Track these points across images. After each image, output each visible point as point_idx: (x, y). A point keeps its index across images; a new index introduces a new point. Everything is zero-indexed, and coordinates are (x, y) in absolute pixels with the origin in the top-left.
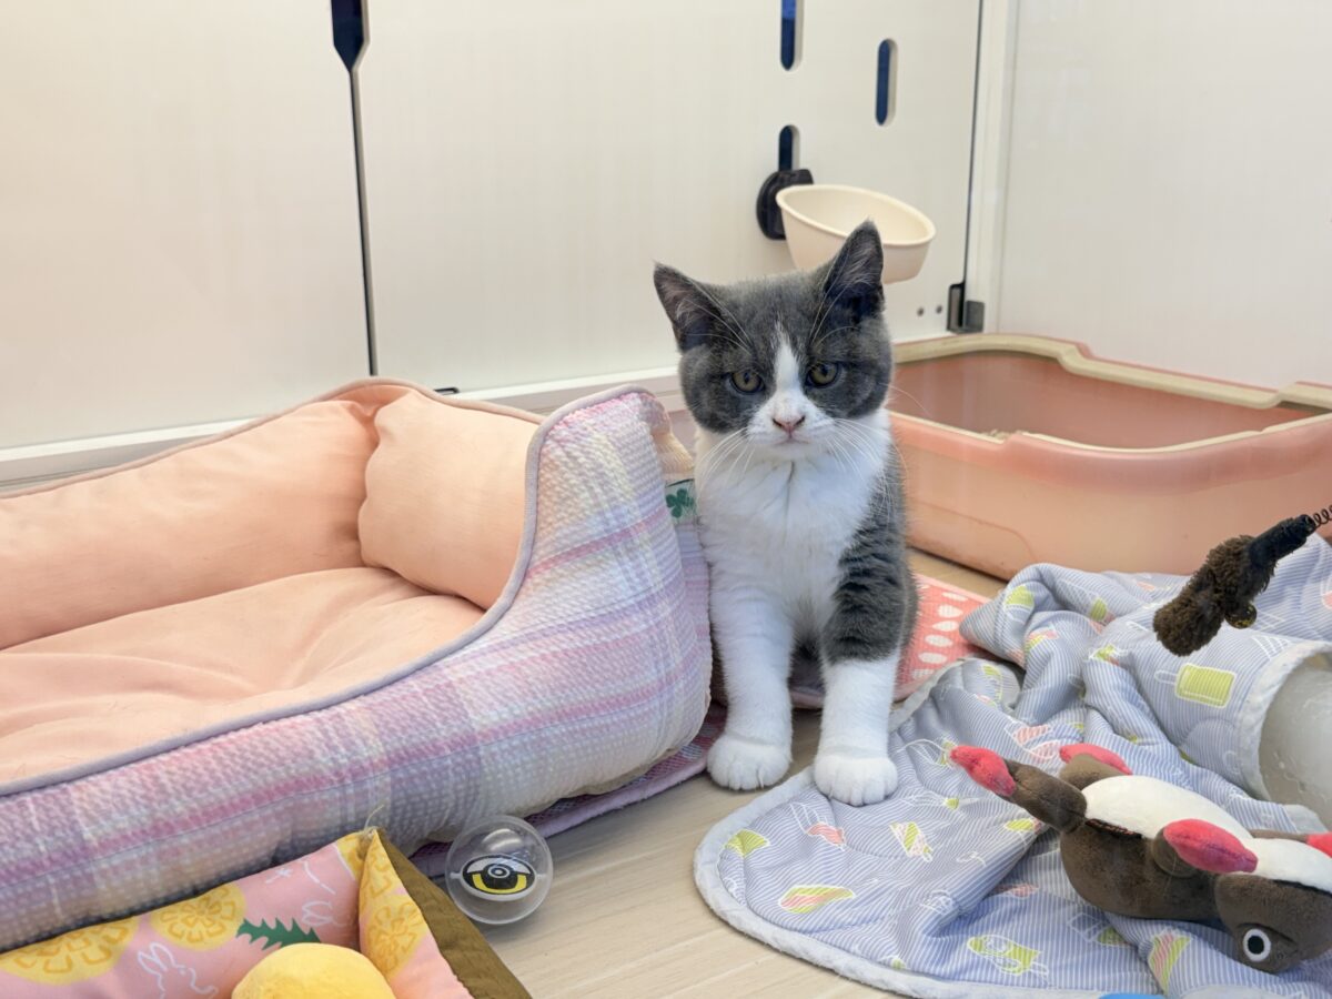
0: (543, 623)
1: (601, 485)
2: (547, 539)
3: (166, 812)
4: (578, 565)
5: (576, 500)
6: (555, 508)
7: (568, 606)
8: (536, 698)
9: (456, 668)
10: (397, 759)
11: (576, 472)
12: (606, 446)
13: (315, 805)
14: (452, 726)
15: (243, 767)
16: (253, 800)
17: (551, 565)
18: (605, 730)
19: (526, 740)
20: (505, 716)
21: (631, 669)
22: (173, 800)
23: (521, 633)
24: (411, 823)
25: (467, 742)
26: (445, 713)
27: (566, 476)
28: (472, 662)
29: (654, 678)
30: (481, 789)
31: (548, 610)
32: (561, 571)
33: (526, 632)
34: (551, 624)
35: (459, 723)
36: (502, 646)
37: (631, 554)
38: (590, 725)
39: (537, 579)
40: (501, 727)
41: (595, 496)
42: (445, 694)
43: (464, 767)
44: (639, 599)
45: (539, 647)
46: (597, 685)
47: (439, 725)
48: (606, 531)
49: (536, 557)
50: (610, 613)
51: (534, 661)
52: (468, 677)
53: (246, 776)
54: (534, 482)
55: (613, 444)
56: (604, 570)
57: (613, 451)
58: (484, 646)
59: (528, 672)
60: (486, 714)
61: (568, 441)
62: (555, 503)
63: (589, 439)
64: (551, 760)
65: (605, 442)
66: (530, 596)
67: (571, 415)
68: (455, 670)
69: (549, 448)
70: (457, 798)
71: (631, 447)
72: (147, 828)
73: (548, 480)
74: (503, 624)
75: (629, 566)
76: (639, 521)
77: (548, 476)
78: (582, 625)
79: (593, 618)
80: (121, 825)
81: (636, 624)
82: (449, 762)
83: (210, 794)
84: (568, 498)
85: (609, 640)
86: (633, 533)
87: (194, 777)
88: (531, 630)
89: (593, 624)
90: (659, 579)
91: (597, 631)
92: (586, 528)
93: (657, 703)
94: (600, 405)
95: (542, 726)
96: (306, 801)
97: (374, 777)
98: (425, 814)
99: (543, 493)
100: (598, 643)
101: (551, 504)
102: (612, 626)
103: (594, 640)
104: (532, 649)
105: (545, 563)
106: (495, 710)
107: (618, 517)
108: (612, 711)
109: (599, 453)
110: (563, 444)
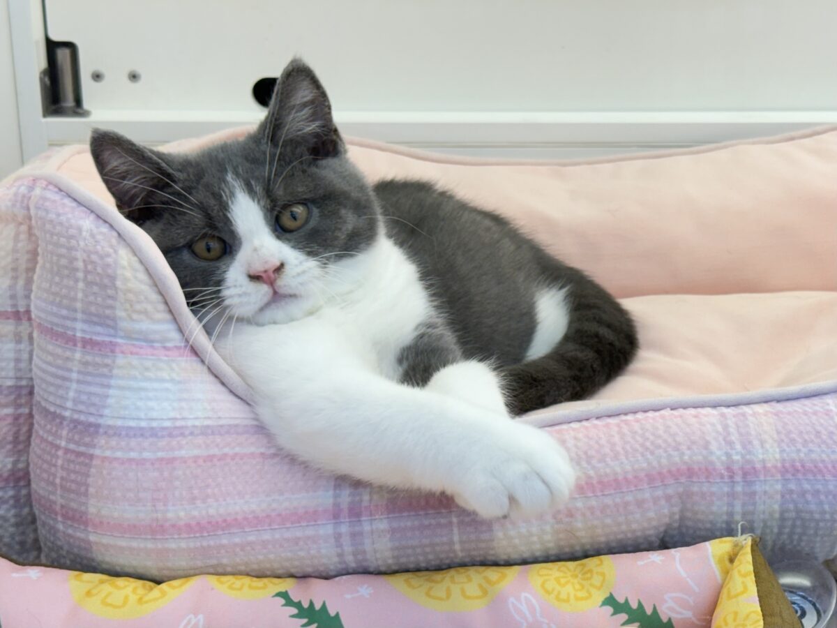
13: (703, 495)
16: (646, 479)
83: (607, 465)
87: (596, 447)
96: (695, 489)
97: (765, 481)
98: (816, 534)
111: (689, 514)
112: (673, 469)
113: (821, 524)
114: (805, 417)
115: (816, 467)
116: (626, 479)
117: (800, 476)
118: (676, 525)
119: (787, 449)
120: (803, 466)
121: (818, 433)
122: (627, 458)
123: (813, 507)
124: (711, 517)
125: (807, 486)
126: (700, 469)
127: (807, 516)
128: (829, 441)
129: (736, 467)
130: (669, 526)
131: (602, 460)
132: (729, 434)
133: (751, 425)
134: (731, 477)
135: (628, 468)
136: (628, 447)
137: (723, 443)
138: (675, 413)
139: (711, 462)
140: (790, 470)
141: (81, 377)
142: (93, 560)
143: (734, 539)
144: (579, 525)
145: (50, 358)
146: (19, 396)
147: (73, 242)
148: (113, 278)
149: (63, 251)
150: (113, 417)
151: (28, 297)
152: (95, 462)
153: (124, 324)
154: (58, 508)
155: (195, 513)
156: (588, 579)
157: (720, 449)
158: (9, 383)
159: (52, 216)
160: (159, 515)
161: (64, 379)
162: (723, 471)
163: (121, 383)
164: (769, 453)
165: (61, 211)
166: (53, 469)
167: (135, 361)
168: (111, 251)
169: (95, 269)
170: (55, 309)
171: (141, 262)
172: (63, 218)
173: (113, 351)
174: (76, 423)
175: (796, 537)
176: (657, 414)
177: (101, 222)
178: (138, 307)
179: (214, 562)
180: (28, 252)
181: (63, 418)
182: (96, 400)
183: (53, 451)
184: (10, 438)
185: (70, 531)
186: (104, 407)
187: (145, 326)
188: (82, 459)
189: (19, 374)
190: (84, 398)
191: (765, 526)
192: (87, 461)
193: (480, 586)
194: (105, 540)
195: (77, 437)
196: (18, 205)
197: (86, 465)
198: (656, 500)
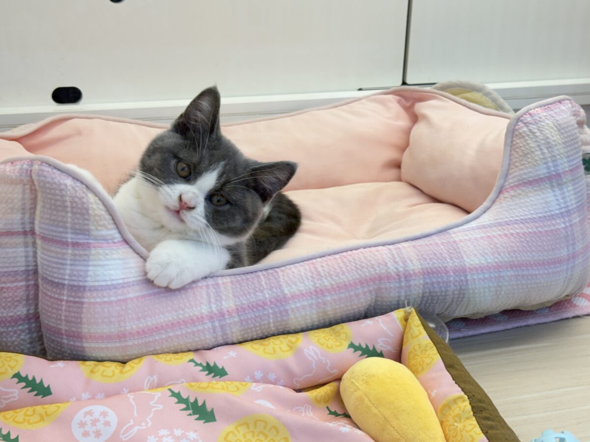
0: (507, 218)
1: (547, 148)
2: (514, 174)
3: (320, 284)
4: (530, 189)
5: (533, 155)
6: (521, 158)
7: (522, 211)
8: (500, 255)
9: (458, 234)
10: (426, 273)
11: (534, 140)
12: (552, 128)
13: (386, 289)
14: (454, 262)
15: (355, 267)
16: (359, 284)
17: (515, 188)
18: (534, 277)
19: (492, 275)
20: (482, 262)
21: (553, 247)
22: (323, 279)
23: (495, 222)
24: (430, 306)
25: (462, 271)
26: (452, 255)
27: (529, 142)
28: (467, 233)
29: (565, 254)
30: (466, 296)
31: (510, 211)
32: (520, 192)
33: (498, 221)
34: (511, 219)
35: (459, 261)
36: (484, 227)
37: (559, 187)
38: (527, 273)
39: (506, 195)
40: (480, 267)
41: (543, 154)
42: (452, 246)
43: (459, 283)
44: (562, 211)
45: (504, 229)
46: (534, 253)
47: (448, 260)
48: (548, 173)
49: (507, 183)
50: (545, 216)
51: (501, 237)
52: (465, 240)
53: (357, 272)
54: (510, 144)
55: (556, 127)
56: (543, 193)
57: (555, 131)
58: (474, 225)
59: (497, 241)
60: (472, 259)
61: (531, 124)
62: (520, 156)
63: (543, 124)
64: (504, 288)
65: (552, 125)
66: (501, 203)
67: (533, 110)
68: (458, 235)
69: (519, 127)
70: (454, 298)
71: (566, 130)
72: (312, 291)
73: (518, 143)
74: (485, 216)
75: (558, 192)
76: (567, 169)
77: (518, 141)
78: (528, 221)
79: (535, 218)
81: (558, 224)
82: (452, 279)
83: (340, 278)
84: (528, 154)
85: (542, 230)
86: (562, 175)
87: (333, 269)
88: (500, 221)
89: (535, 222)
90: (573, 202)
91: (537, 225)
92: (537, 170)
93: (565, 267)
94: (550, 106)
95: (501, 270)
96: (383, 286)
97: (415, 279)
98: (437, 302)
99: (514, 150)
100: (536, 231)
101: (518, 156)
102: (545, 224)
103: (535, 230)
104: (500, 230)
105: (511, 187)
106: (478, 258)
107: (555, 166)
108: (540, 268)
109: (547, 131)
110: (528, 125)
111: (379, 299)
112: (372, 277)
113: (440, 298)
114: (427, 247)
115: (437, 270)
116: (350, 284)
117: (431, 276)
118: (373, 304)
119: (423, 263)
120: (432, 271)
121: (435, 254)
122: (349, 274)
123: (437, 290)
124: (390, 299)
125: (434, 280)
126: (384, 276)
127: (435, 294)
128: (441, 258)
129: (401, 274)
130: (370, 305)
131: (337, 276)
132: (395, 258)
133: (404, 253)
134: (399, 279)
135: (350, 279)
136: (348, 268)
137: (393, 262)
138: (365, 250)
139: (389, 273)
140: (427, 273)
141: (72, 262)
142: (85, 356)
143: (404, 309)
144: (329, 308)
145: (53, 254)
146: (28, 275)
147: (64, 192)
148: (87, 209)
149: (58, 197)
150: (92, 281)
151: (32, 223)
152: (85, 306)
153: (95, 233)
154: (63, 332)
155: (141, 325)
156: (338, 336)
157: (392, 266)
158: (23, 269)
159: (49, 179)
160: (123, 329)
161: (63, 264)
162: (396, 277)
163: (95, 263)
164: (415, 266)
165: (54, 176)
166: (60, 312)
167: (100, 251)
168: (84, 195)
169: (77, 206)
170: (54, 228)
171: (100, 200)
172: (56, 181)
173: (89, 247)
174: (73, 286)
175: (427, 305)
176: (358, 251)
177: (75, 180)
178: (101, 223)
179: (152, 349)
180: (31, 199)
181: (64, 285)
182: (82, 274)
183: (59, 302)
184: (25, 298)
185: (72, 343)
186: (87, 276)
187: (104, 232)
188: (77, 305)
189: (28, 264)
190: (75, 273)
191: (415, 301)
193: (288, 345)
194: (93, 345)
195: (73, 294)
196: (24, 174)
197: (80, 308)
198: (364, 293)
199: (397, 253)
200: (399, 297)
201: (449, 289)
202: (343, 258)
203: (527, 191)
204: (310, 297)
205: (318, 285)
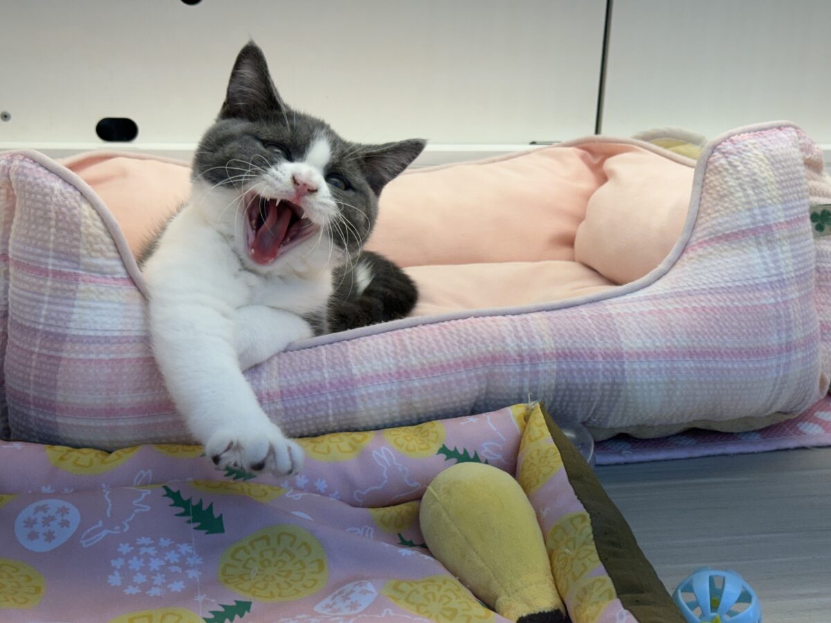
0: (689, 286)
1: (753, 188)
2: (705, 225)
3: (406, 363)
4: (726, 247)
5: (731, 197)
6: (714, 202)
7: (712, 277)
8: (674, 337)
9: (618, 306)
11: (735, 176)
12: (762, 160)
13: (502, 375)
14: (606, 342)
15: (459, 342)
16: (462, 365)
17: (705, 245)
18: (726, 372)
19: (662, 365)
20: (648, 345)
21: (756, 330)
22: (411, 356)
23: (672, 291)
24: (567, 406)
25: (619, 355)
26: (603, 333)
27: (727, 179)
28: (629, 304)
29: (774, 342)
30: (622, 393)
32: (711, 250)
33: (676, 290)
34: (696, 288)
35: (612, 342)
36: (655, 297)
37: (769, 245)
38: (714, 365)
39: (691, 254)
40: (644, 352)
41: (747, 196)
42: (605, 321)
43: (611, 373)
44: (770, 279)
45: (684, 302)
46: (725, 337)
47: (597, 339)
48: (753, 224)
49: (693, 238)
50: (745, 286)
51: (678, 312)
52: (626, 313)
53: (460, 348)
54: (701, 182)
55: (768, 158)
56: (745, 252)
57: (767, 164)
58: (642, 295)
59: (672, 318)
60: (632, 341)
61: (732, 154)
62: (714, 199)
63: (749, 154)
64: (679, 386)
66: (684, 266)
67: (736, 136)
68: (616, 308)
69: (715, 158)
70: (603, 396)
71: (783, 164)
72: (393, 372)
73: (711, 181)
74: (659, 283)
75: (766, 253)
76: (782, 220)
77: (712, 178)
78: (720, 291)
79: (730, 287)
80: (376, 368)
82: (600, 366)
83: (435, 356)
84: (725, 196)
85: (740, 305)
86: (775, 229)
87: (426, 344)
88: (680, 290)
89: (730, 292)
90: (791, 268)
91: (732, 297)
92: (737, 219)
93: (774, 363)
94: (763, 132)
95: (675, 358)
96: (497, 370)
97: (545, 363)
98: (579, 401)
99: (707, 190)
100: (731, 306)
101: (711, 200)
102: (745, 296)
103: (729, 303)
104: (677, 303)
105: (700, 243)
106: (641, 339)
107: (764, 214)
108: (734, 360)
109: (755, 165)
110: (727, 155)
111: (492, 389)
112: (482, 357)
113: (583, 393)
114: (567, 320)
115: (579, 352)
116: (449, 366)
117: (569, 360)
118: (483, 398)
119: (559, 341)
120: (570, 352)
121: (578, 330)
122: (449, 351)
123: (578, 381)
124: (508, 391)
125: (574, 366)
126: (500, 356)
127: (574, 387)
128: (587, 335)
129: (525, 354)
130: (478, 398)
131: (431, 352)
132: (518, 331)
133: (532, 326)
134: (522, 361)
135: (449, 357)
136: (449, 343)
137: (514, 337)
138: (478, 319)
139: (507, 352)
140: (563, 355)
141: (51, 300)
142: (58, 437)
143: (526, 404)
144: (416, 399)
145: (27, 286)
147: (48, 198)
148: (78, 225)
149: (40, 205)
150: (76, 329)
151: (6, 243)
152: (63, 362)
153: (85, 260)
154: (31, 399)
155: (138, 400)
156: (427, 436)
157: (513, 342)
159: (30, 179)
160: (112, 401)
161: (38, 301)
162: (516, 357)
163: (81, 303)
164: (546, 343)
165: (37, 176)
166: (28, 370)
167: (92, 287)
168: (76, 205)
169: (65, 218)
170: (31, 249)
171: (98, 214)
172: (39, 181)
173: (76, 280)
174: (47, 334)
175: (564, 404)
176: (465, 320)
177: (67, 184)
178: (96, 247)
179: (153, 435)
181: (36, 331)
182: (63, 316)
183: (28, 356)
185: (41, 416)
186: (70, 321)
187: (101, 261)
188: (52, 360)
190: (54, 314)
191: (545, 396)
192: (56, 362)
193: (350, 444)
194: (69, 421)
195: (48, 344)
197: (55, 365)
198: (470, 379)
199: (522, 326)
200: (521, 388)
201: (596, 381)
202: (443, 328)
203: (721, 248)
204: (389, 380)
205: (401, 364)
